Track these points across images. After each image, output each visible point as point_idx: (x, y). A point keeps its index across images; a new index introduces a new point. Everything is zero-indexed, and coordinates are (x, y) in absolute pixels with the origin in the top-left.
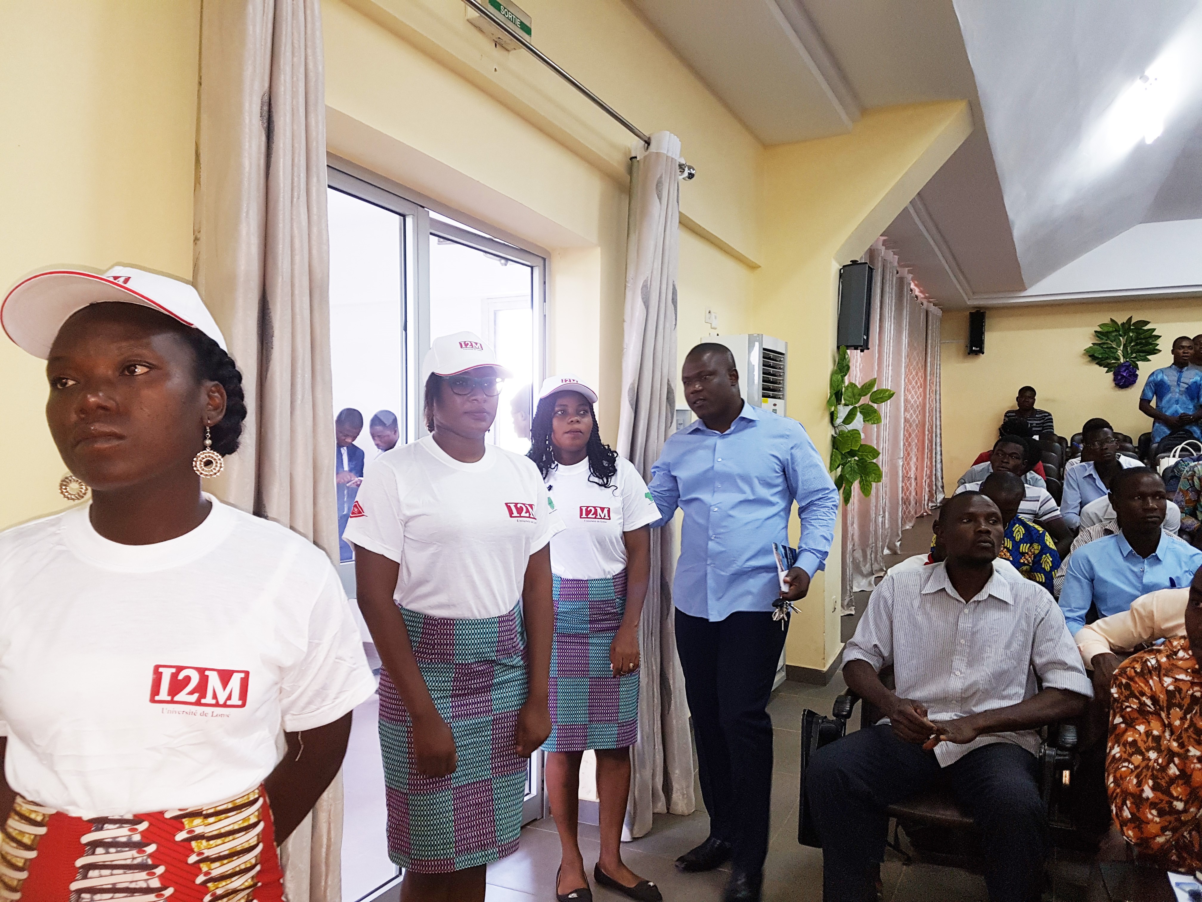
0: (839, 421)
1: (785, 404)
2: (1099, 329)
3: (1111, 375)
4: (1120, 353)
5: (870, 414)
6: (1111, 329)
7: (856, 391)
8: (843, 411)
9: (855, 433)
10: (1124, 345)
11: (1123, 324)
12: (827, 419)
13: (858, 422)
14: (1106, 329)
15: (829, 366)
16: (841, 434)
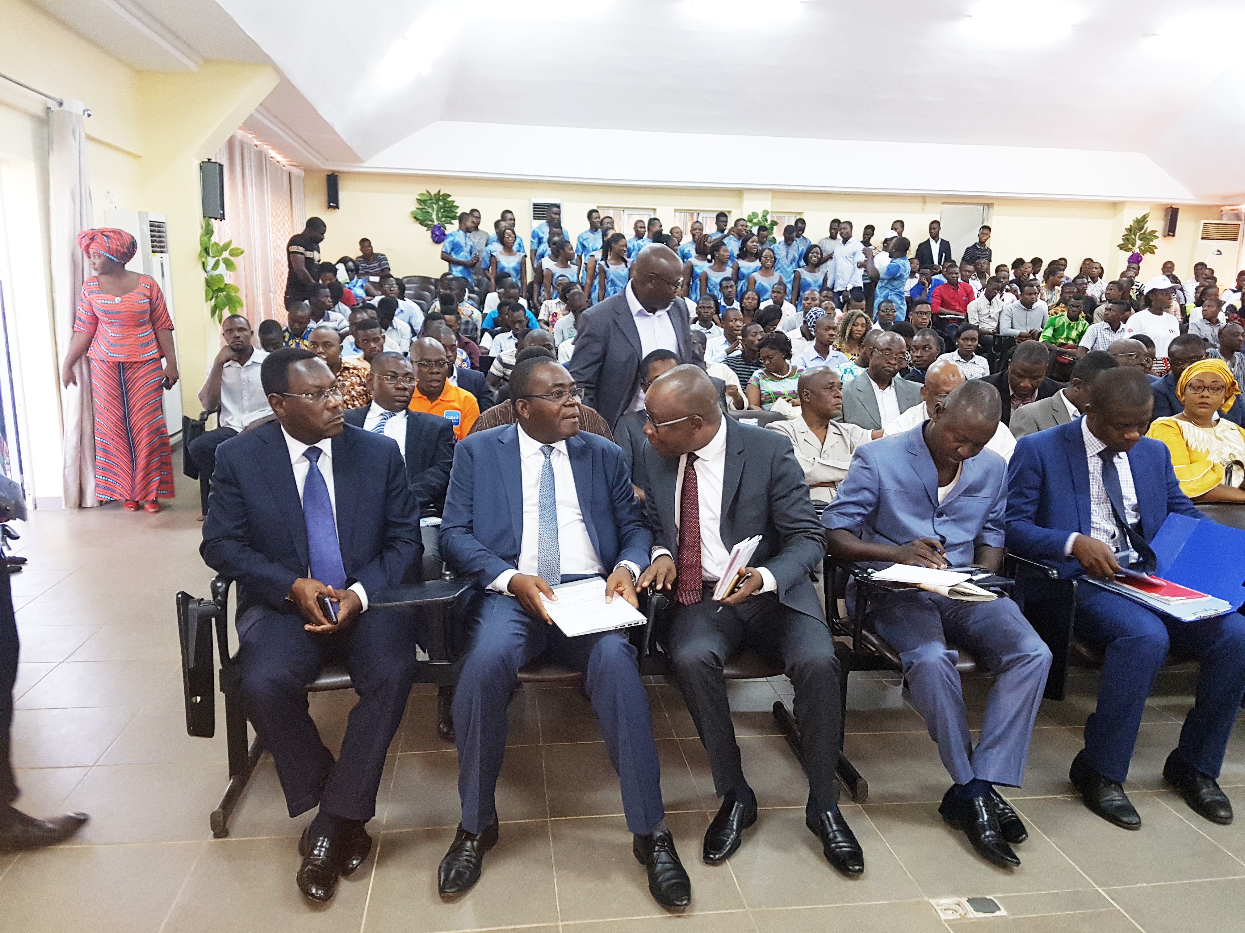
0: (209, 268)
1: (169, 257)
2: (419, 198)
3: (429, 233)
4: (434, 217)
5: (229, 264)
6: (427, 198)
7: (219, 248)
8: (211, 261)
9: (220, 277)
10: (437, 211)
11: (435, 195)
12: (201, 266)
13: (222, 269)
14: (423, 198)
15: (198, 231)
16: (211, 276)
